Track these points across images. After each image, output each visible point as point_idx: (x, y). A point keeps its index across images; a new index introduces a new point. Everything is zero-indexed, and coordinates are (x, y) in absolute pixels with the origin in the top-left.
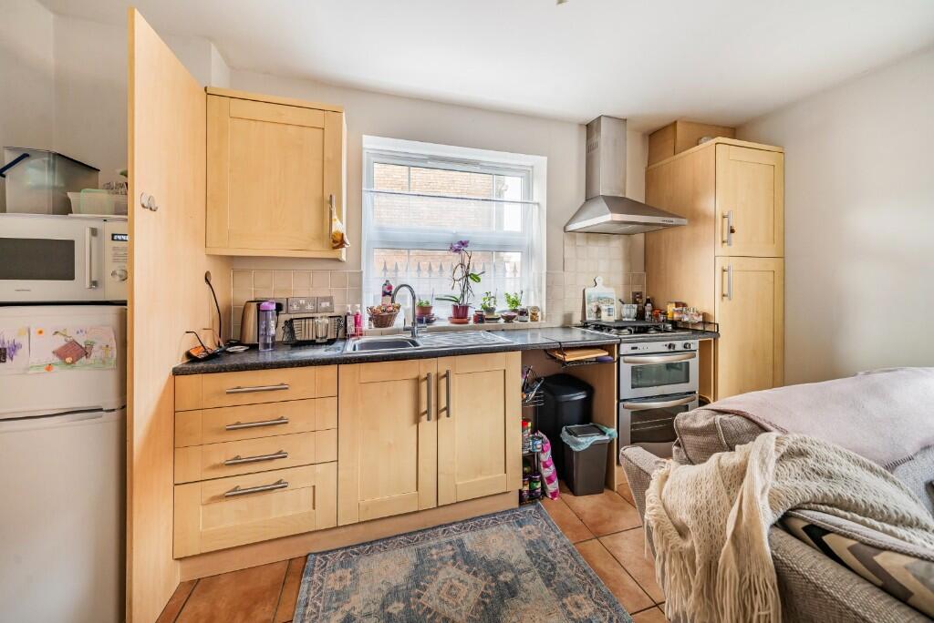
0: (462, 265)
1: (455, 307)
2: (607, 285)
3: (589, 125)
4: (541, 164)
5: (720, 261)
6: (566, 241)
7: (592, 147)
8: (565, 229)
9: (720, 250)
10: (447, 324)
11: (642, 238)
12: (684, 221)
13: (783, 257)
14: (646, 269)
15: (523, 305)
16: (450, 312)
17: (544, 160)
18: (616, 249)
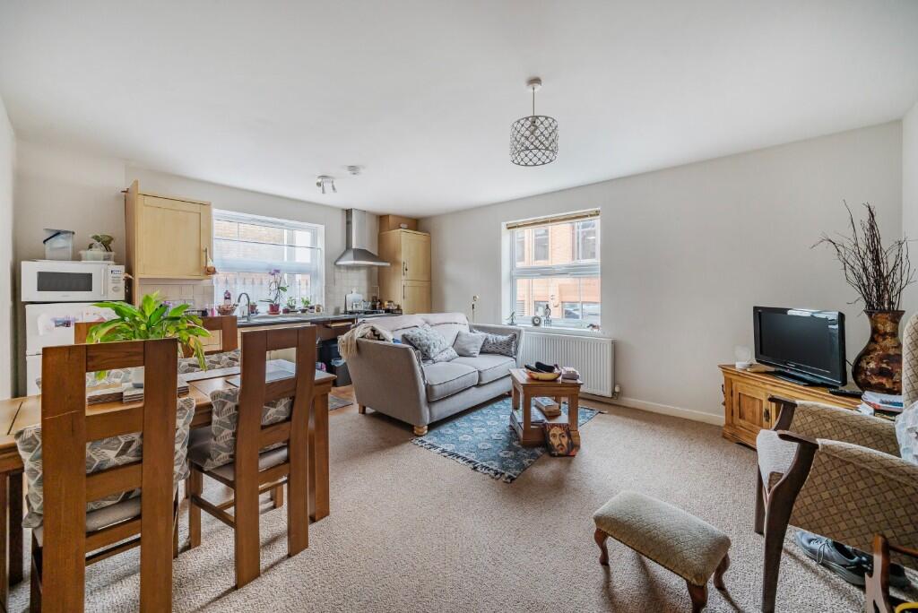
0: (276, 282)
1: (271, 305)
2: (358, 293)
3: (347, 211)
4: (322, 228)
5: (403, 283)
6: (336, 270)
7: (349, 223)
8: (335, 264)
9: (403, 278)
10: (267, 314)
11: (376, 269)
12: (389, 264)
13: (430, 280)
14: (379, 285)
15: (312, 304)
16: (268, 308)
17: (323, 227)
18: (363, 274)
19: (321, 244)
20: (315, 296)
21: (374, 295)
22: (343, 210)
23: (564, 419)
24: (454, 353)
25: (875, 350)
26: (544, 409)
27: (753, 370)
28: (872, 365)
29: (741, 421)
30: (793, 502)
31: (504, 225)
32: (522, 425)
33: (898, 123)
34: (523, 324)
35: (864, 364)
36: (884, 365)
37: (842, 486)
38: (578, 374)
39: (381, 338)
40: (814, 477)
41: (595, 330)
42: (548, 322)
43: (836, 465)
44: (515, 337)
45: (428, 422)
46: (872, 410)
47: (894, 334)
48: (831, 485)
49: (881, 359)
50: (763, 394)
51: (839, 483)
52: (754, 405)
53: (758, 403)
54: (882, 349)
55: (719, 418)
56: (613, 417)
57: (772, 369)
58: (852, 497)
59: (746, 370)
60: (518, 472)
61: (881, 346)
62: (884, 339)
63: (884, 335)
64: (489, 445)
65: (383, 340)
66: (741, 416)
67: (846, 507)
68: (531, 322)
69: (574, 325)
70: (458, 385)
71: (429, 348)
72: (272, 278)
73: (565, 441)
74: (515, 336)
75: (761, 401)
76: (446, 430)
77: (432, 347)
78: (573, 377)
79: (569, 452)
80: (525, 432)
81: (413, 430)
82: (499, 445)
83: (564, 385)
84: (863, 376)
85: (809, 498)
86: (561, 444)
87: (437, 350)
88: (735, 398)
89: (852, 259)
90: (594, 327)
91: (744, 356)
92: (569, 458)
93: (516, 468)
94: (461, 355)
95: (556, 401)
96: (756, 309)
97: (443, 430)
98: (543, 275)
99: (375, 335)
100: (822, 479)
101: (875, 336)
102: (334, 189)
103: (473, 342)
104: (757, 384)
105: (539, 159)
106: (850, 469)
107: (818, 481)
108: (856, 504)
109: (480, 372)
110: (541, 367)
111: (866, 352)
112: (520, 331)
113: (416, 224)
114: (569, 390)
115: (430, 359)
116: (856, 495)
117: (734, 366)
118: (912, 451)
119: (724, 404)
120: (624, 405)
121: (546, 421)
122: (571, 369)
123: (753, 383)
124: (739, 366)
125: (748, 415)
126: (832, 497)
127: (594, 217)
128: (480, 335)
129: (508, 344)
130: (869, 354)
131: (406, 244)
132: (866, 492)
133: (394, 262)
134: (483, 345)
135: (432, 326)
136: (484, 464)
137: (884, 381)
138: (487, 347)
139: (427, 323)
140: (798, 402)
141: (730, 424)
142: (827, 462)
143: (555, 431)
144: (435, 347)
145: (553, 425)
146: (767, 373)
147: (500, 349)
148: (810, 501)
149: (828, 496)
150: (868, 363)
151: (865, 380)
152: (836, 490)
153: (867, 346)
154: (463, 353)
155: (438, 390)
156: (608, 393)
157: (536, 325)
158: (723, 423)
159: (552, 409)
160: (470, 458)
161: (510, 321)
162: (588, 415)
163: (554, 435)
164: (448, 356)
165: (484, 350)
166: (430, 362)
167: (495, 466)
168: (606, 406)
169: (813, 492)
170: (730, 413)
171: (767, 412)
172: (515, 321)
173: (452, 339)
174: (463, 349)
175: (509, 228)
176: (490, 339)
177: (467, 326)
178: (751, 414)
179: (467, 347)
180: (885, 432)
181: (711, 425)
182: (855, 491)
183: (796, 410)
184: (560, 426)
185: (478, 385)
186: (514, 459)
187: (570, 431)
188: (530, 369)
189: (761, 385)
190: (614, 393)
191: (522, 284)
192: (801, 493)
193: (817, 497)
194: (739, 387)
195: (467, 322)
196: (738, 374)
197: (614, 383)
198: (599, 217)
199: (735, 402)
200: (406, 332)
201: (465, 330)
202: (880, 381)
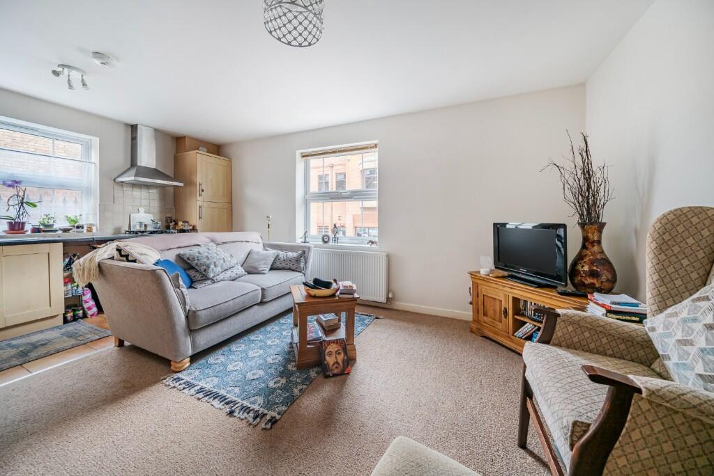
0: (18, 196)
1: (10, 223)
2: (148, 212)
3: (132, 126)
4: (96, 141)
5: (199, 204)
6: (116, 187)
7: (134, 139)
8: (114, 180)
9: (199, 198)
10: (4, 234)
11: (172, 190)
12: (182, 184)
13: (231, 203)
14: (175, 206)
15: (81, 223)
16: (6, 227)
17: (98, 139)
18: (154, 193)
19: (95, 157)
20: (87, 214)
21: (169, 215)
22: (127, 125)
23: (341, 334)
24: (241, 270)
25: (586, 255)
26: (324, 324)
27: (495, 275)
28: (586, 268)
29: (485, 318)
30: (603, 464)
31: (298, 153)
32: (298, 344)
33: (582, 85)
34: (315, 241)
35: (579, 267)
36: (595, 268)
37: (666, 442)
38: (355, 288)
39: (130, 258)
40: (632, 431)
41: (374, 246)
42: (336, 239)
43: (661, 415)
44: (304, 254)
45: (190, 353)
46: (604, 311)
47: (599, 242)
48: (652, 440)
49: (592, 263)
50: (503, 295)
51: (662, 438)
52: (494, 305)
53: (498, 303)
54: (592, 254)
55: (467, 314)
56: (388, 321)
57: (506, 273)
58: (679, 457)
59: (489, 275)
60: (284, 408)
61: (591, 252)
62: (593, 246)
63: (592, 243)
64: (261, 373)
65: (134, 261)
66: (485, 314)
67: (670, 468)
68: (321, 240)
69: (357, 242)
70: (232, 306)
71: (208, 267)
72: (12, 191)
73: (341, 358)
74: (304, 252)
75: (501, 301)
76: (215, 359)
77: (212, 266)
78: (350, 291)
79: (344, 370)
80: (300, 353)
81: (171, 365)
82: (272, 371)
83: (341, 300)
84: (579, 278)
85: (624, 458)
86: (337, 363)
87: (219, 269)
88: (481, 298)
89: (571, 181)
90: (372, 243)
91: (486, 264)
92: (343, 377)
93: (283, 403)
94: (249, 273)
95: (336, 315)
96: (495, 225)
97: (211, 359)
98: (331, 199)
99: (121, 256)
100: (641, 432)
101: (587, 244)
102: (84, 85)
103: (263, 260)
104: (497, 287)
105: (305, 39)
106: (678, 419)
107: (636, 435)
108: (683, 466)
109: (263, 290)
110: (318, 283)
111: (580, 257)
112: (309, 248)
113: (217, 149)
114: (348, 304)
115: (208, 279)
116: (684, 454)
117: (479, 272)
118: (693, 369)
119: (471, 303)
120: (396, 308)
121: (324, 338)
122: (348, 283)
123: (494, 285)
124: (483, 272)
125: (491, 312)
126: (653, 457)
127: (373, 150)
128: (272, 253)
129: (298, 260)
130: (583, 260)
131: (203, 167)
132: (696, 451)
133: (189, 183)
134: (274, 262)
135: (217, 244)
136: (246, 403)
137: (594, 281)
138: (278, 264)
139: (212, 241)
140: (559, 311)
141: (476, 320)
142: (649, 410)
143: (333, 348)
144: (215, 266)
145: (330, 342)
146: (504, 277)
147: (290, 265)
148: (625, 462)
149: (648, 456)
150: (583, 267)
151: (580, 280)
152: (658, 447)
153: (580, 253)
154: (251, 271)
155: (203, 316)
156: (383, 299)
157: (326, 242)
158: (471, 319)
159: (332, 323)
160: (231, 397)
161: (303, 240)
162: (366, 322)
163: (330, 354)
164: (233, 275)
165: (275, 266)
166: (209, 282)
167: (257, 404)
168: (382, 311)
169: (628, 449)
170: (476, 311)
171: (505, 309)
172: (307, 240)
173: (242, 256)
174: (251, 267)
175: (303, 157)
176: (281, 256)
177: (261, 244)
178: (492, 312)
179: (256, 264)
180: (639, 339)
181: (461, 321)
182: (683, 449)
183: (559, 320)
184: (337, 342)
185: (262, 303)
186: (284, 388)
187: (346, 347)
188: (308, 286)
189: (501, 288)
190: (388, 299)
191: (314, 206)
192: (613, 452)
193: (634, 457)
194: (485, 289)
195: (260, 240)
196: (484, 279)
197: (388, 291)
198: (377, 149)
199: (479, 301)
200: (181, 251)
201: (258, 248)
202: (592, 281)
